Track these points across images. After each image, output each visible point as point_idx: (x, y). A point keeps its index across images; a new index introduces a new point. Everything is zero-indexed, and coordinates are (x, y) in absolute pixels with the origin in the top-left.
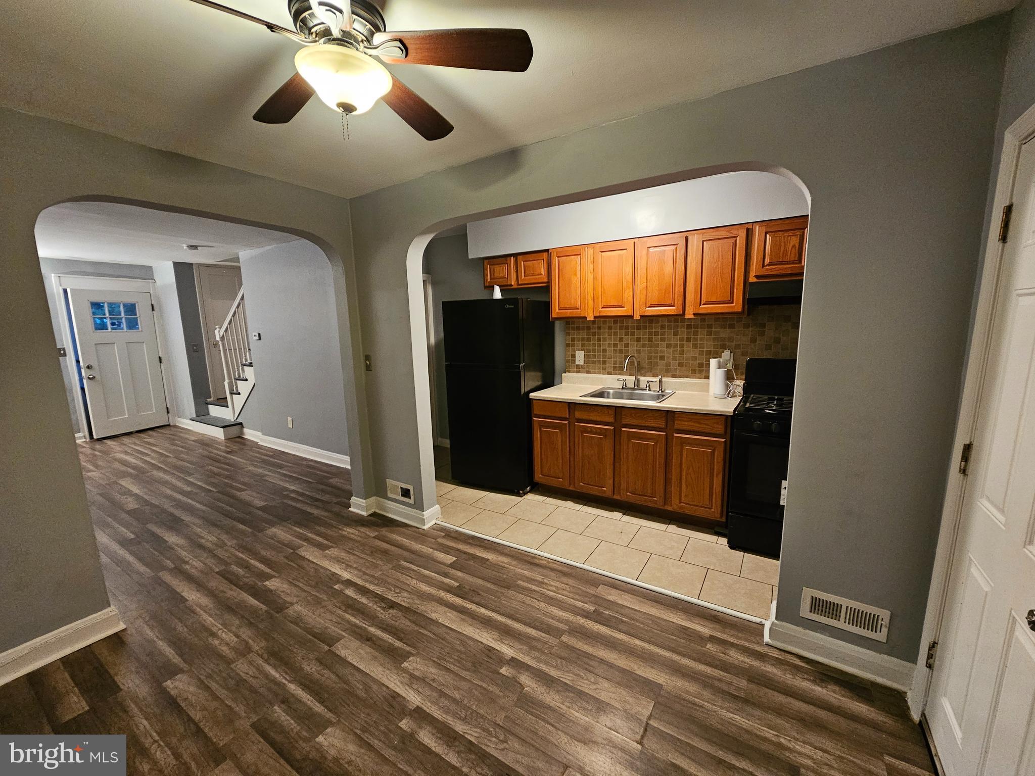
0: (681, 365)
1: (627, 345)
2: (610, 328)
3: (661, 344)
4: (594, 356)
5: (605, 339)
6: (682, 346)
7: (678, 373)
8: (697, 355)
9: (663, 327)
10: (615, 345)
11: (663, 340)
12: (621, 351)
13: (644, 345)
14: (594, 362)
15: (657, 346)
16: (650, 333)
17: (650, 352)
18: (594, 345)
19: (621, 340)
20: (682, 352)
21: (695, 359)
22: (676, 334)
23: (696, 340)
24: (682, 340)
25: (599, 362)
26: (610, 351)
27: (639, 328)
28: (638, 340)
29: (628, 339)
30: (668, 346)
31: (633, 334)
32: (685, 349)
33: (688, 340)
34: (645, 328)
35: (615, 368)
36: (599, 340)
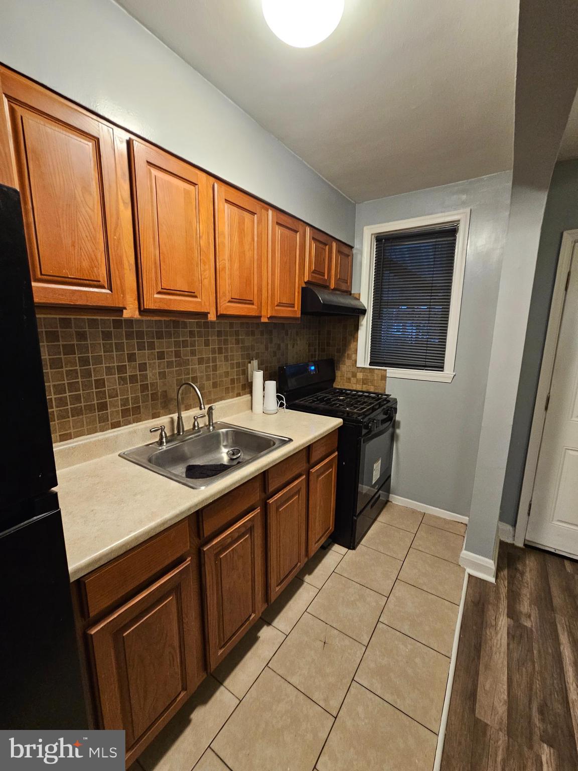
0: (215, 385)
1: (143, 367)
2: (107, 336)
3: (192, 359)
4: (77, 399)
5: (98, 360)
6: (214, 360)
7: (213, 397)
8: (229, 370)
9: (192, 334)
10: (121, 369)
11: (193, 353)
12: (133, 379)
13: (170, 364)
14: (77, 412)
15: (187, 363)
16: (177, 344)
17: (179, 373)
18: (72, 374)
19: (132, 358)
20: (215, 368)
21: (227, 374)
22: (207, 344)
23: (226, 349)
24: (214, 352)
25: (90, 408)
26: (112, 382)
27: (160, 336)
28: (161, 356)
29: (144, 356)
30: (201, 361)
31: (152, 346)
32: (218, 363)
33: (220, 351)
34: (169, 335)
35: (125, 413)
36: (84, 362)
